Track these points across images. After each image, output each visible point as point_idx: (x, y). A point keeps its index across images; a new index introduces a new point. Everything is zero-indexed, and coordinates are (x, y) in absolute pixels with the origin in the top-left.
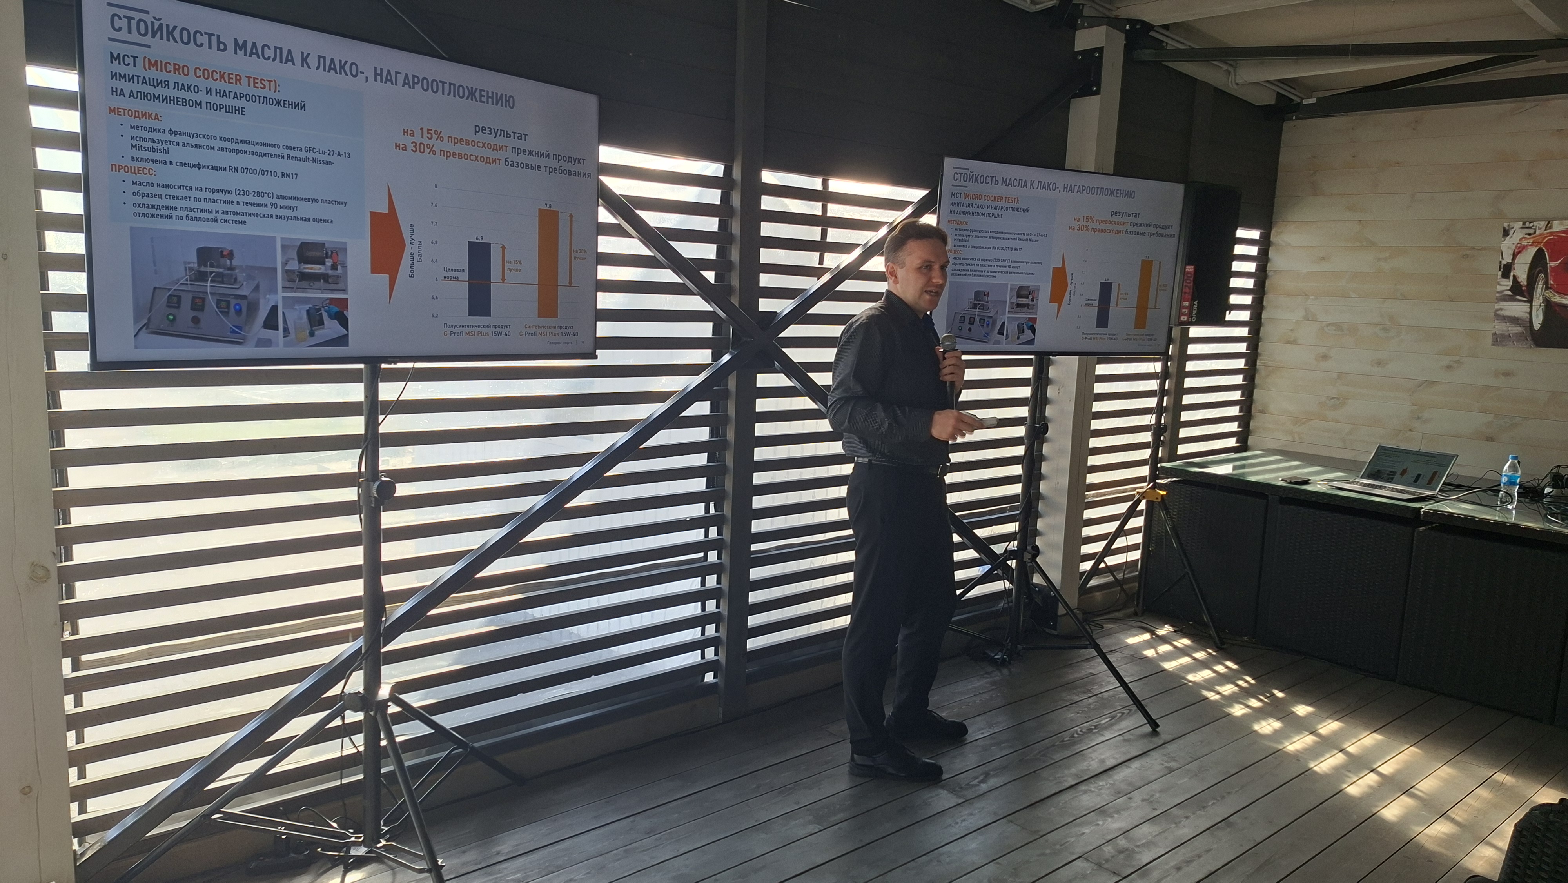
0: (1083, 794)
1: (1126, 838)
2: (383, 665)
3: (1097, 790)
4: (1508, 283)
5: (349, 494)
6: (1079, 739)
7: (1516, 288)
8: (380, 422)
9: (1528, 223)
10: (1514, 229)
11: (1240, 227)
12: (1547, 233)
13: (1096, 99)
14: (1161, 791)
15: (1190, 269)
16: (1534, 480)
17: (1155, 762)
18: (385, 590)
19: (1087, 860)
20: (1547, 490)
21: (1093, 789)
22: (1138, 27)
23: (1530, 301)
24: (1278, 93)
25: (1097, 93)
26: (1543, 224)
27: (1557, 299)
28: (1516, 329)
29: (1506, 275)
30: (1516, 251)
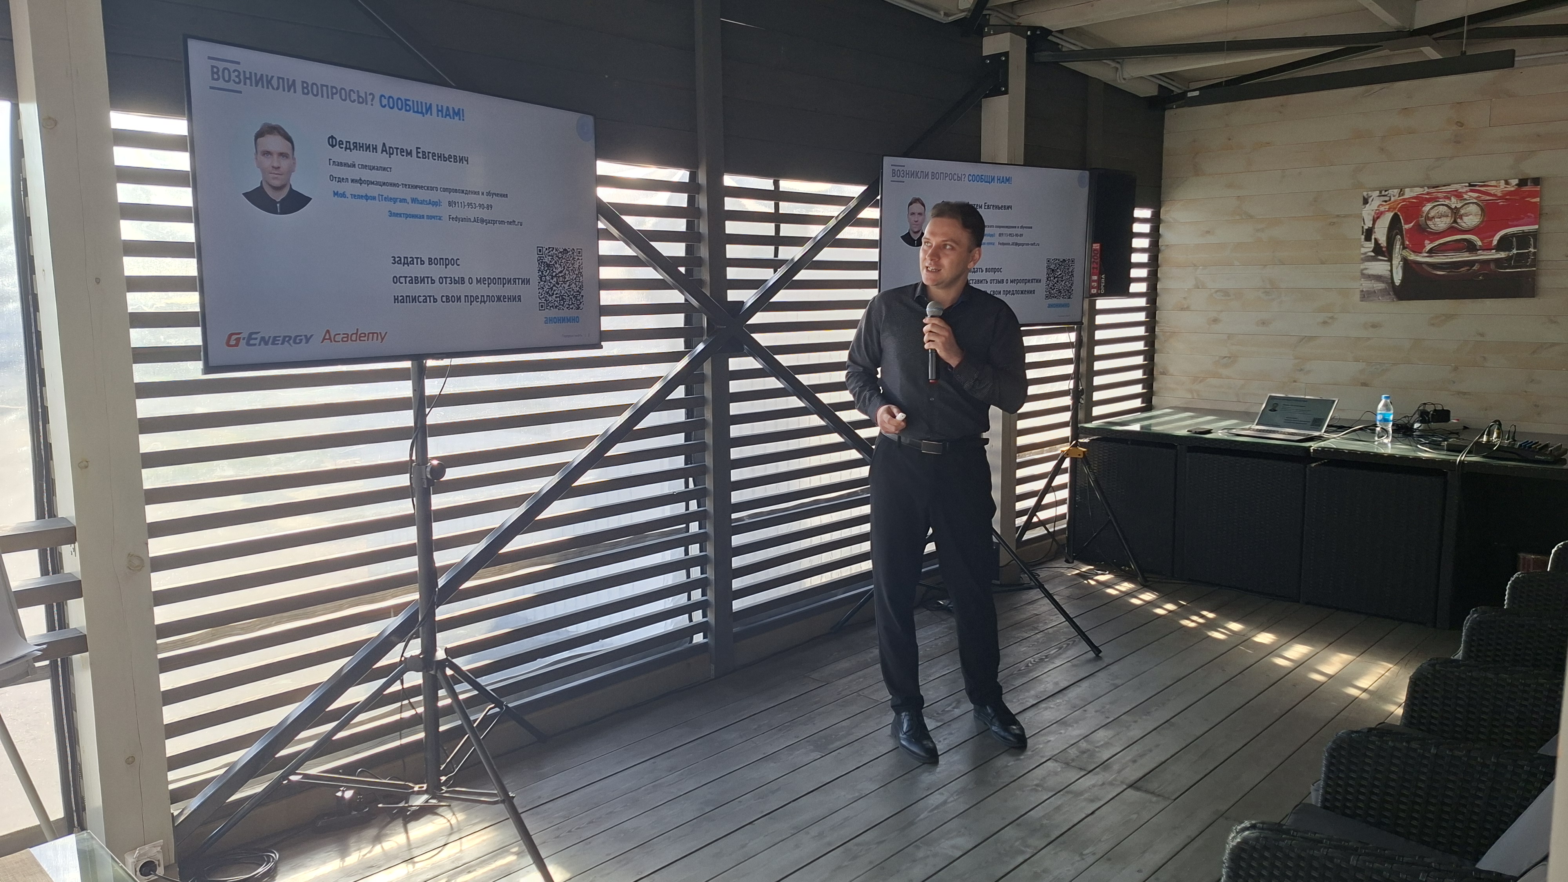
0: (1044, 710)
1: (1087, 741)
2: (438, 632)
3: (1055, 707)
4: (1371, 245)
5: (403, 480)
6: (1032, 668)
7: (1378, 250)
8: (427, 413)
9: (1383, 192)
10: (1372, 198)
11: (1137, 207)
12: (1400, 200)
13: (1005, 97)
14: (1111, 703)
15: (1096, 246)
16: (1405, 417)
17: (1102, 680)
18: (437, 565)
19: (1056, 761)
20: (1416, 426)
21: (1052, 706)
22: (1038, 32)
23: (1390, 260)
24: (1160, 86)
25: (1006, 92)
26: (1396, 191)
27: (1412, 257)
28: (1381, 286)
29: (1368, 238)
30: (1375, 216)
